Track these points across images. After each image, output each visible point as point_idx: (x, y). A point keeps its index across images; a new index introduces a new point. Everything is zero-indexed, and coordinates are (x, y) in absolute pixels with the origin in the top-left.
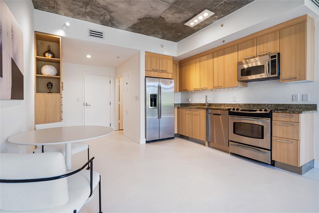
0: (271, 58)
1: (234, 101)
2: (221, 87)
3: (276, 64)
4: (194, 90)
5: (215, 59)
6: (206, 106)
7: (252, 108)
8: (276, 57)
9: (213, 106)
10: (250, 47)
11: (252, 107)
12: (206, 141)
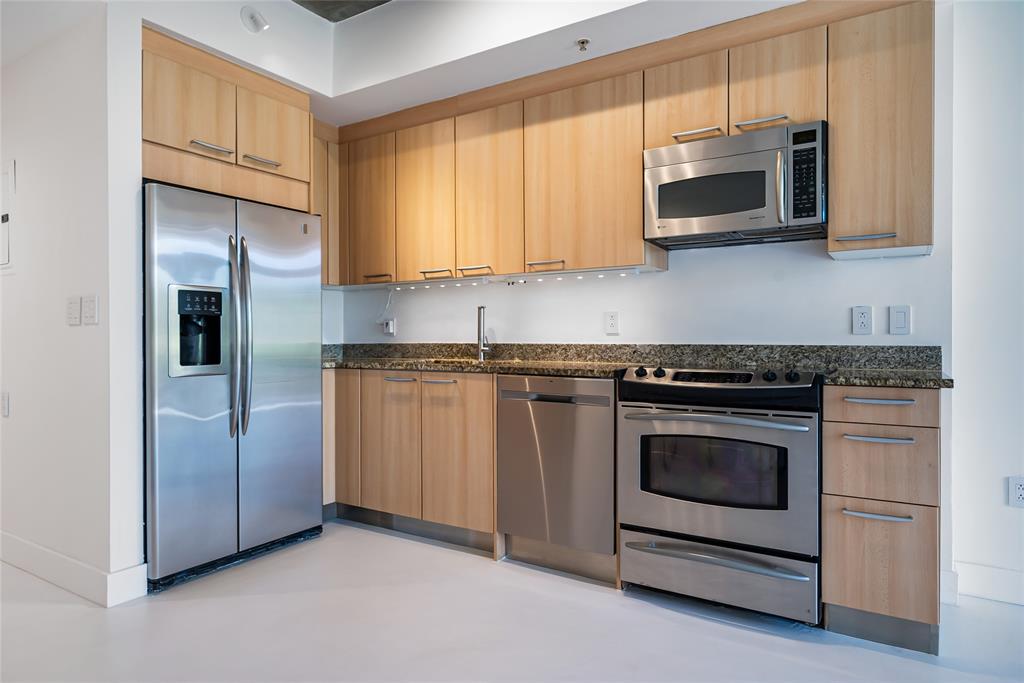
0: (794, 144)
1: (609, 334)
2: (560, 266)
3: (815, 168)
4: (421, 277)
5: (535, 131)
6: (476, 356)
7: (690, 365)
8: (814, 140)
9: (512, 358)
10: (702, 85)
11: (688, 360)
12: (497, 534)
